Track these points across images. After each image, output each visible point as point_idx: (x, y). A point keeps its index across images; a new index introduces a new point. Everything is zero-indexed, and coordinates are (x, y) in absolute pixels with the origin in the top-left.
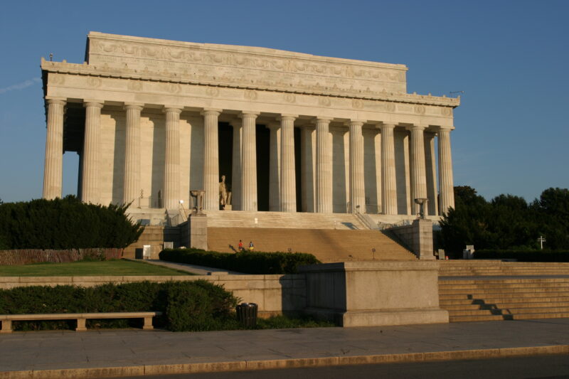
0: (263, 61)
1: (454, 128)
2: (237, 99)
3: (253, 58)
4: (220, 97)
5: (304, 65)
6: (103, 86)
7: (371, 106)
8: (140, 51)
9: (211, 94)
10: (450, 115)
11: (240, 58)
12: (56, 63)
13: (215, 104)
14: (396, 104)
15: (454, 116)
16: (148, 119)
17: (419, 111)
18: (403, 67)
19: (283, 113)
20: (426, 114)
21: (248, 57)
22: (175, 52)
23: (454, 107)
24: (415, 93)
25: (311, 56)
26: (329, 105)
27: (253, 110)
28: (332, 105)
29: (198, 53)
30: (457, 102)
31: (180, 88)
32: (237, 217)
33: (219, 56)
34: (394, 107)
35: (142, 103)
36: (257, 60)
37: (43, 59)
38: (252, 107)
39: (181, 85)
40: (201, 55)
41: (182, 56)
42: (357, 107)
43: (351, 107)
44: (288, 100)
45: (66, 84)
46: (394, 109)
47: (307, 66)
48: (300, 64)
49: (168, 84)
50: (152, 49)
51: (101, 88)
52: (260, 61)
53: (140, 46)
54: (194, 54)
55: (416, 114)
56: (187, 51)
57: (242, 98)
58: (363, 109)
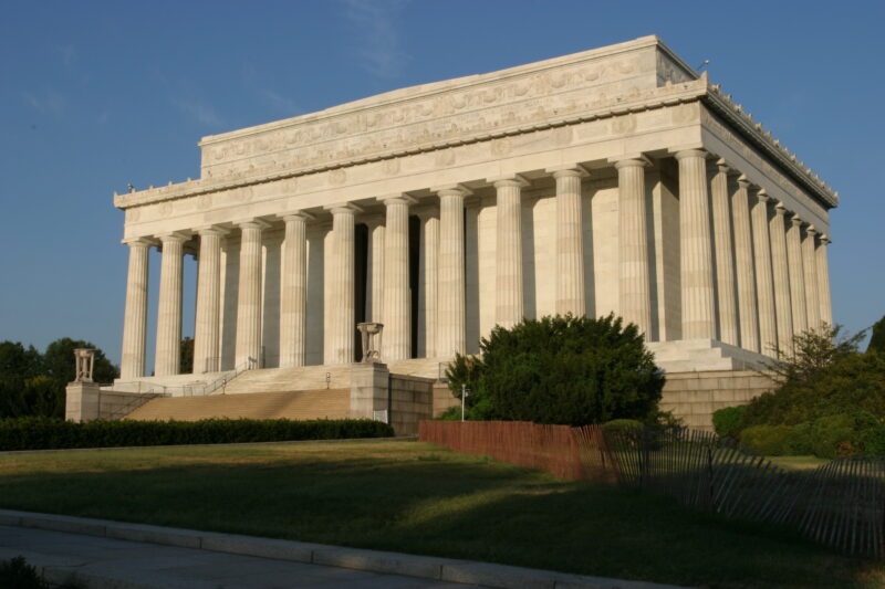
0: (403, 110)
1: (703, 144)
3: (389, 110)
5: (465, 96)
6: (174, 213)
7: (525, 144)
8: (252, 147)
10: (694, 118)
11: (371, 116)
17: (621, 129)
20: (639, 130)
21: (382, 111)
22: (290, 134)
25: (478, 77)
26: (453, 161)
28: (458, 163)
29: (317, 127)
30: (699, 88)
33: (344, 122)
36: (394, 112)
40: (320, 128)
43: (489, 156)
44: (389, 172)
45: (141, 219)
46: (570, 140)
47: (469, 98)
48: (458, 97)
50: (265, 139)
51: (172, 215)
52: (398, 111)
53: (253, 139)
54: (312, 130)
55: (616, 136)
56: (303, 128)
57: (326, 186)
58: (513, 154)
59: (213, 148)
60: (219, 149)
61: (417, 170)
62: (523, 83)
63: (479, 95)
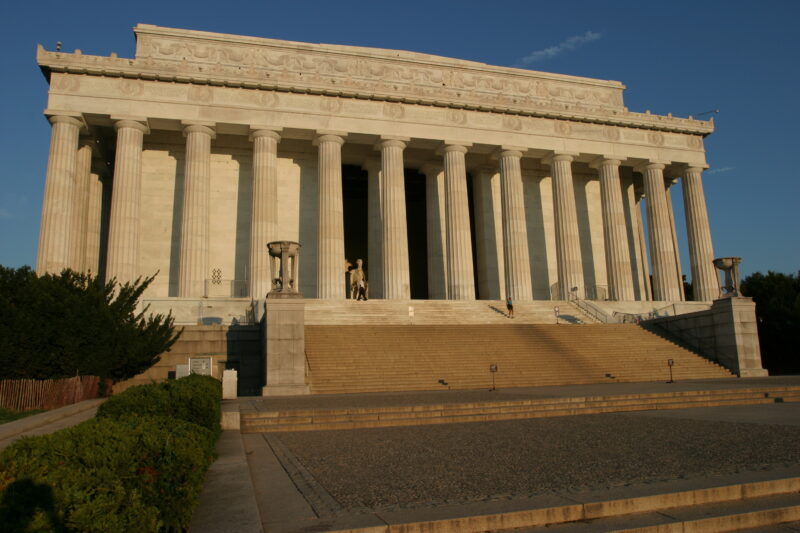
1: (707, 166)
2: (373, 116)
3: (396, 66)
4: (342, 113)
5: (474, 78)
6: (146, 95)
7: (582, 131)
8: (218, 54)
9: (329, 109)
10: (700, 147)
11: (376, 66)
12: (63, 55)
13: (337, 123)
14: (621, 129)
15: (705, 148)
16: (230, 157)
17: (654, 140)
18: (618, 84)
19: (448, 139)
20: (666, 144)
21: (389, 65)
22: (273, 55)
23: (705, 135)
24: (648, 112)
25: (484, 65)
26: (519, 127)
27: (398, 134)
28: (524, 129)
29: (309, 59)
30: (708, 127)
31: (277, 98)
32: (376, 309)
34: (618, 133)
35: (212, 122)
36: (402, 70)
37: (40, 49)
38: (396, 129)
39: (279, 94)
40: (314, 60)
41: (285, 61)
42: (563, 132)
43: (552, 131)
44: (454, 119)
45: (82, 90)
46: (618, 137)
47: (479, 80)
48: (468, 76)
49: (257, 92)
50: (238, 50)
51: (142, 97)
52: (406, 70)
53: (219, 46)
54: (304, 59)
55: (650, 144)
56: (292, 54)
57: (381, 116)
58: (572, 136)
59: (158, 40)
60: (166, 43)
61: (485, 127)
62: (525, 83)
63: (488, 81)
